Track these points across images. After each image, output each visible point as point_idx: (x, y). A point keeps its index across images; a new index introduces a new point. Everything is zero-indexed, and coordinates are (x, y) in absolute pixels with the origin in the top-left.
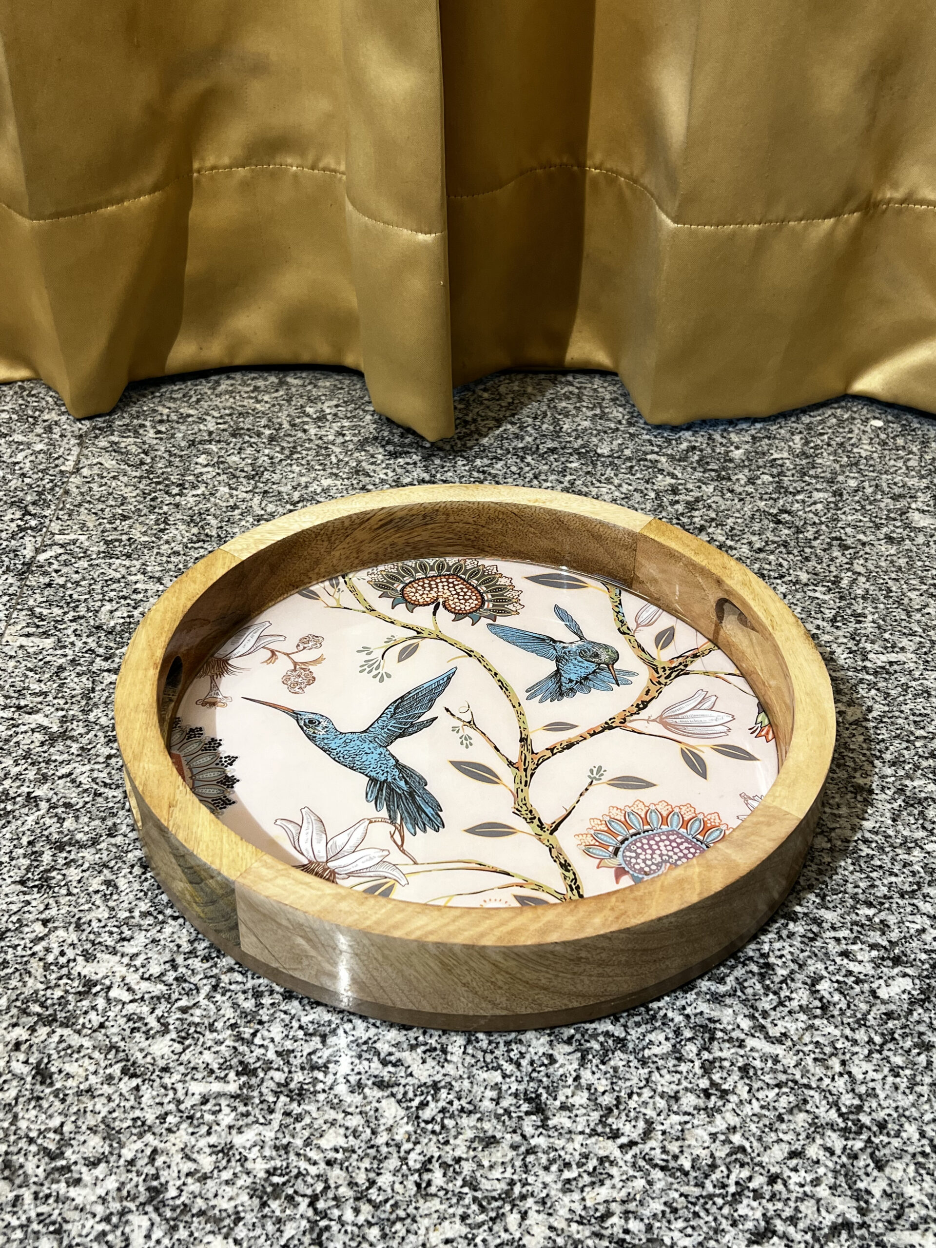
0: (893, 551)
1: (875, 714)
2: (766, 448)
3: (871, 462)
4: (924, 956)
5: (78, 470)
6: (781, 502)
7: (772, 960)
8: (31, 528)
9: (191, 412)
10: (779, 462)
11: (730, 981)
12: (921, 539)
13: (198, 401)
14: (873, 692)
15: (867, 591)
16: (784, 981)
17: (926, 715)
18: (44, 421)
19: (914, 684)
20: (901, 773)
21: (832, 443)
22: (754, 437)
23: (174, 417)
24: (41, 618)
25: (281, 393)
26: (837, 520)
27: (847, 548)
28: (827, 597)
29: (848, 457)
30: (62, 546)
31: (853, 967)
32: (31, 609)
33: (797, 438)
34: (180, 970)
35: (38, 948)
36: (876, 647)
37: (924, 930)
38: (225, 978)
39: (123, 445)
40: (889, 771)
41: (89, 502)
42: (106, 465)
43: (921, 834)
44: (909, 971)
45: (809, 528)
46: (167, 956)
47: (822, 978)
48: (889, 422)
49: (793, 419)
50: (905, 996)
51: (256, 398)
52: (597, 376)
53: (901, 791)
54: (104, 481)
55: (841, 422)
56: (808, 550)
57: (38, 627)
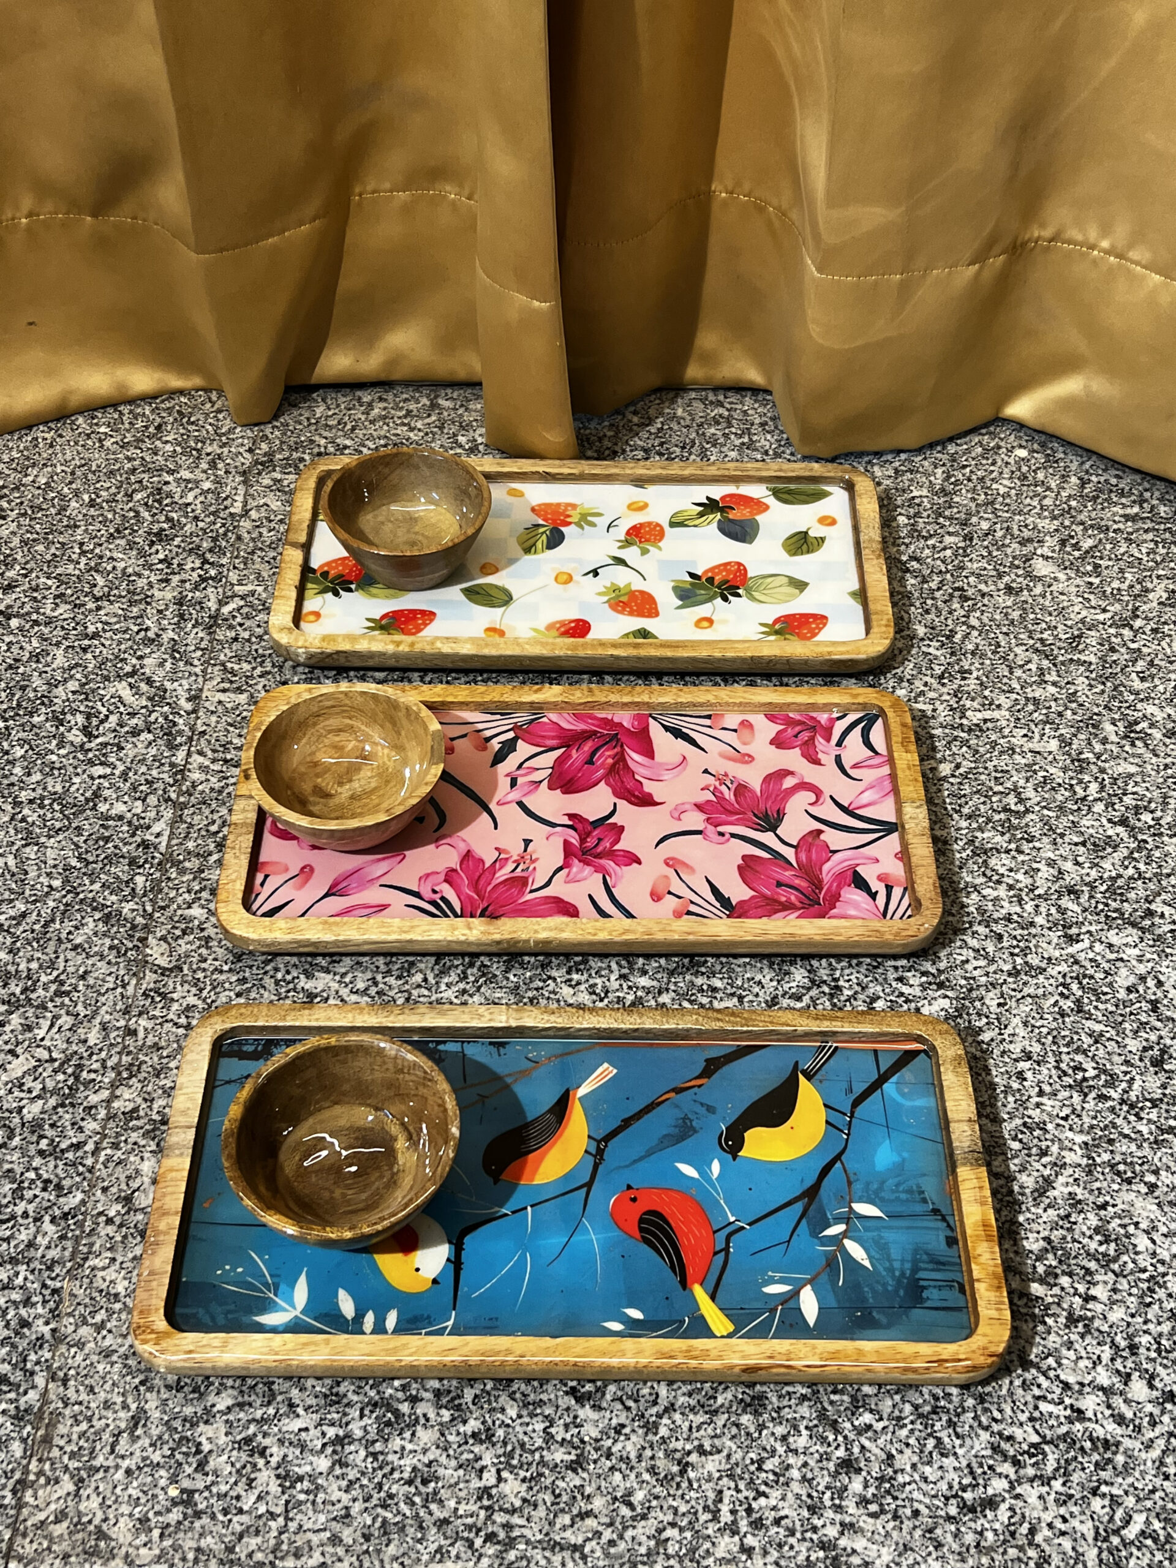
0: (1009, 603)
1: (962, 770)
2: (907, 483)
3: (1008, 501)
4: (963, 982)
5: (247, 512)
6: (912, 547)
7: (841, 983)
8: (211, 578)
9: (348, 442)
10: (917, 501)
11: (806, 999)
12: (1038, 590)
13: (353, 429)
14: (965, 749)
15: (977, 645)
16: (848, 1000)
17: (1007, 771)
18: (208, 454)
19: (1002, 741)
20: (974, 825)
21: (974, 477)
22: (896, 471)
23: (331, 449)
24: (233, 673)
25: (433, 418)
26: (963, 568)
27: (967, 599)
28: (938, 653)
29: (986, 494)
30: (242, 598)
31: (906, 990)
32: (223, 664)
33: (939, 471)
34: (381, 986)
35: (268, 968)
36: (975, 704)
37: (967, 961)
38: (415, 993)
39: (285, 483)
40: (964, 824)
41: (261, 549)
42: (273, 507)
43: (982, 880)
44: (950, 994)
45: (935, 577)
46: (369, 975)
47: (879, 997)
48: (1034, 451)
49: (939, 448)
50: (943, 1013)
51: (409, 424)
52: (749, 394)
53: (971, 842)
54: (273, 525)
55: (986, 450)
56: (929, 602)
57: (231, 682)
